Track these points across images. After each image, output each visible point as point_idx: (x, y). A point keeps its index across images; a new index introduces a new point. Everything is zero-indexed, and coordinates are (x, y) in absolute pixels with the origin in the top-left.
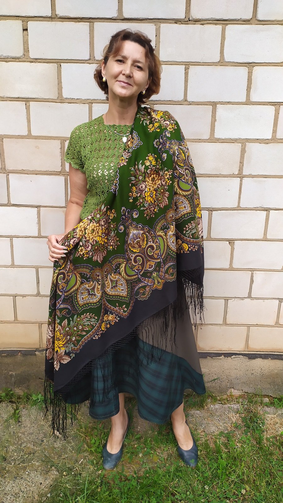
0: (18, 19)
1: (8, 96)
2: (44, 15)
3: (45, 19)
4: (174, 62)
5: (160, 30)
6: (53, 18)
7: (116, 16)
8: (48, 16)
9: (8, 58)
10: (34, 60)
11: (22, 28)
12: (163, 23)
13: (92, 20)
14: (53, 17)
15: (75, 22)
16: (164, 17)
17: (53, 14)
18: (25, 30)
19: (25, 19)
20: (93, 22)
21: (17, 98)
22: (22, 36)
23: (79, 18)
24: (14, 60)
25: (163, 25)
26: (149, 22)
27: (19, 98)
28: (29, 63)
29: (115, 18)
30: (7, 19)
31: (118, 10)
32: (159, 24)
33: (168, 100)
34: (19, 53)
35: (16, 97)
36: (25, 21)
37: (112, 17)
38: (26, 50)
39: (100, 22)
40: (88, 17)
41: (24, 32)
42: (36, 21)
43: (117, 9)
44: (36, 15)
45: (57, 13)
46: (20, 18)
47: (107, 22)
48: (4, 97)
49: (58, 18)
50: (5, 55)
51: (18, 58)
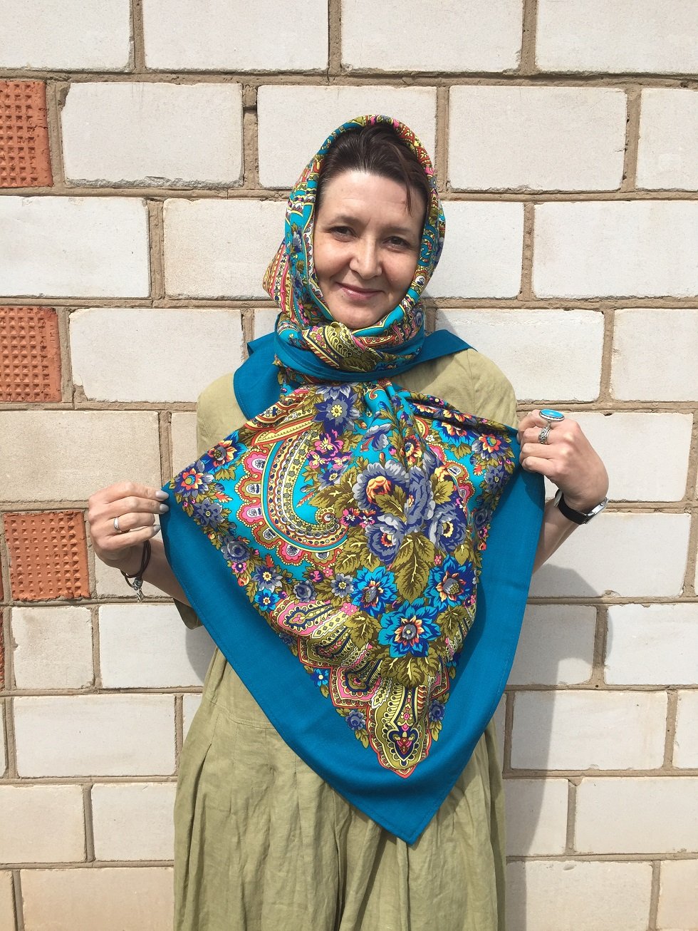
0: (230, 81)
1: (192, 295)
2: (307, 67)
3: (309, 78)
4: (678, 191)
5: (639, 106)
6: (332, 76)
7: (515, 66)
8: (319, 71)
9: (195, 188)
10: (273, 193)
11: (241, 103)
12: (649, 85)
13: (444, 80)
14: (333, 71)
15: (394, 84)
16: (651, 70)
17: (335, 64)
18: (250, 109)
19: (251, 80)
20: (447, 86)
21: (217, 299)
22: (240, 128)
23: (408, 75)
24: (212, 192)
25: (647, 92)
26: (608, 84)
27: (223, 298)
28: (255, 202)
29: (511, 73)
30: (199, 81)
31: (522, 50)
32: (636, 87)
33: (658, 295)
34: (230, 172)
35: (216, 296)
36: (251, 83)
37: (505, 71)
38: (250, 163)
39: (467, 83)
40: (436, 70)
41: (247, 114)
42: (283, 83)
43: (519, 48)
44: (283, 69)
45: (344, 62)
46: (236, 78)
47: (487, 85)
48: (180, 297)
49: (347, 76)
50: (186, 179)
51: (226, 187)
